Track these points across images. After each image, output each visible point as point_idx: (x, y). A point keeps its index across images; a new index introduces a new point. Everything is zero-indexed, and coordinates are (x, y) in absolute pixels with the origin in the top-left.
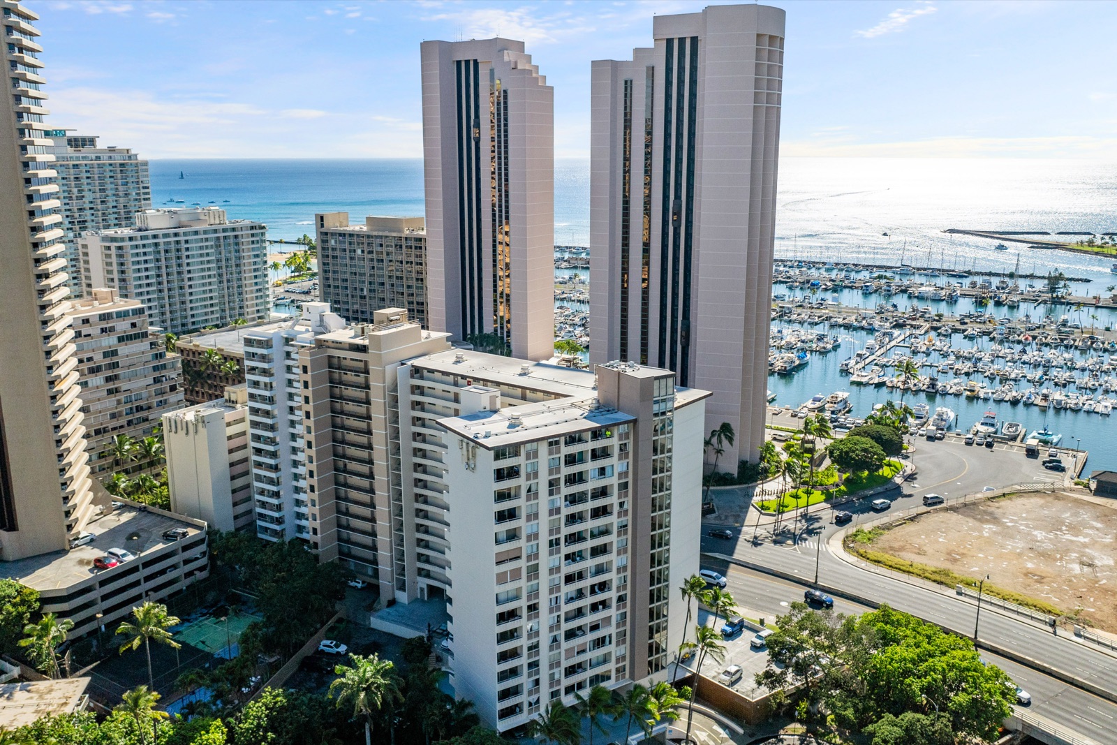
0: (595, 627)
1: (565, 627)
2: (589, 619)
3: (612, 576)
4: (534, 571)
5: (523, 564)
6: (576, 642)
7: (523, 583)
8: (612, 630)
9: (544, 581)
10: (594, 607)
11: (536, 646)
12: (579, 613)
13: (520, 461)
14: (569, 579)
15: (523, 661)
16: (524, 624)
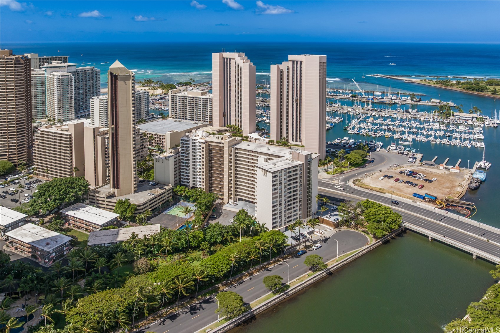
0: (294, 208)
1: (287, 208)
2: (293, 206)
3: (298, 196)
4: (281, 196)
5: (278, 195)
6: (290, 211)
7: (278, 199)
8: (298, 208)
9: (283, 198)
10: (294, 203)
11: (281, 212)
12: (290, 205)
13: (278, 174)
14: (289, 197)
15: (278, 216)
16: (278, 207)
